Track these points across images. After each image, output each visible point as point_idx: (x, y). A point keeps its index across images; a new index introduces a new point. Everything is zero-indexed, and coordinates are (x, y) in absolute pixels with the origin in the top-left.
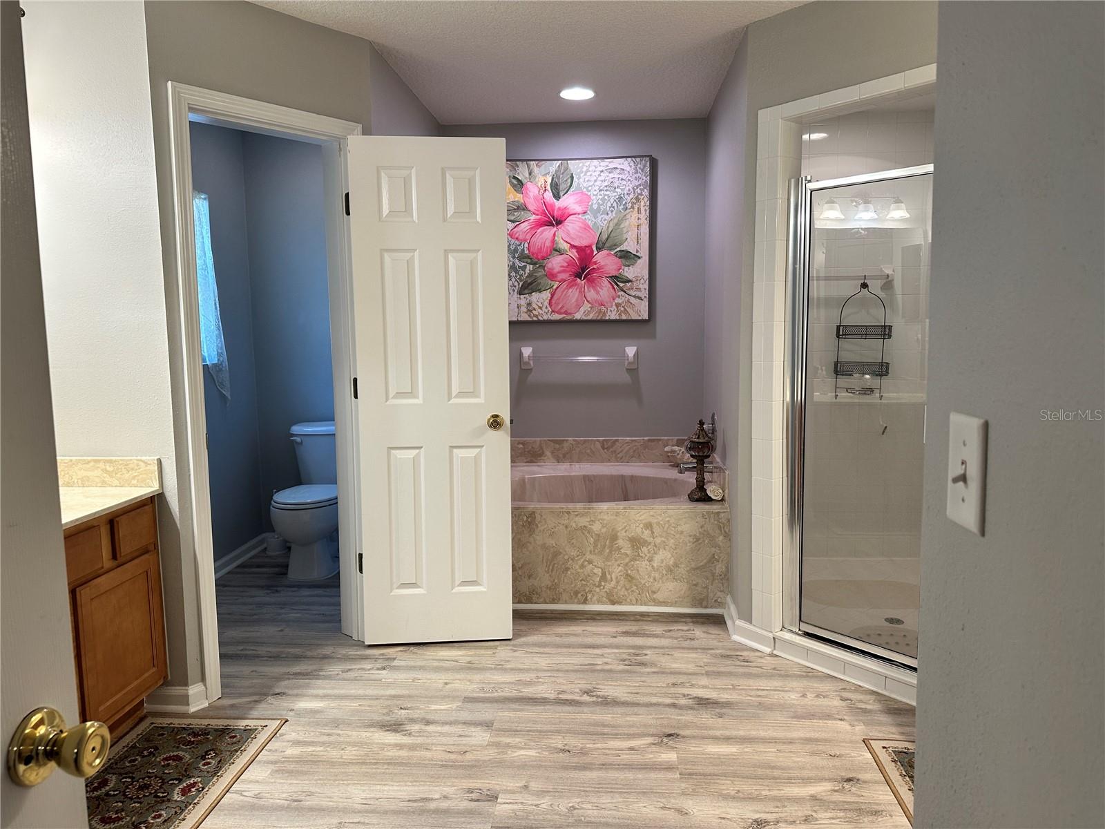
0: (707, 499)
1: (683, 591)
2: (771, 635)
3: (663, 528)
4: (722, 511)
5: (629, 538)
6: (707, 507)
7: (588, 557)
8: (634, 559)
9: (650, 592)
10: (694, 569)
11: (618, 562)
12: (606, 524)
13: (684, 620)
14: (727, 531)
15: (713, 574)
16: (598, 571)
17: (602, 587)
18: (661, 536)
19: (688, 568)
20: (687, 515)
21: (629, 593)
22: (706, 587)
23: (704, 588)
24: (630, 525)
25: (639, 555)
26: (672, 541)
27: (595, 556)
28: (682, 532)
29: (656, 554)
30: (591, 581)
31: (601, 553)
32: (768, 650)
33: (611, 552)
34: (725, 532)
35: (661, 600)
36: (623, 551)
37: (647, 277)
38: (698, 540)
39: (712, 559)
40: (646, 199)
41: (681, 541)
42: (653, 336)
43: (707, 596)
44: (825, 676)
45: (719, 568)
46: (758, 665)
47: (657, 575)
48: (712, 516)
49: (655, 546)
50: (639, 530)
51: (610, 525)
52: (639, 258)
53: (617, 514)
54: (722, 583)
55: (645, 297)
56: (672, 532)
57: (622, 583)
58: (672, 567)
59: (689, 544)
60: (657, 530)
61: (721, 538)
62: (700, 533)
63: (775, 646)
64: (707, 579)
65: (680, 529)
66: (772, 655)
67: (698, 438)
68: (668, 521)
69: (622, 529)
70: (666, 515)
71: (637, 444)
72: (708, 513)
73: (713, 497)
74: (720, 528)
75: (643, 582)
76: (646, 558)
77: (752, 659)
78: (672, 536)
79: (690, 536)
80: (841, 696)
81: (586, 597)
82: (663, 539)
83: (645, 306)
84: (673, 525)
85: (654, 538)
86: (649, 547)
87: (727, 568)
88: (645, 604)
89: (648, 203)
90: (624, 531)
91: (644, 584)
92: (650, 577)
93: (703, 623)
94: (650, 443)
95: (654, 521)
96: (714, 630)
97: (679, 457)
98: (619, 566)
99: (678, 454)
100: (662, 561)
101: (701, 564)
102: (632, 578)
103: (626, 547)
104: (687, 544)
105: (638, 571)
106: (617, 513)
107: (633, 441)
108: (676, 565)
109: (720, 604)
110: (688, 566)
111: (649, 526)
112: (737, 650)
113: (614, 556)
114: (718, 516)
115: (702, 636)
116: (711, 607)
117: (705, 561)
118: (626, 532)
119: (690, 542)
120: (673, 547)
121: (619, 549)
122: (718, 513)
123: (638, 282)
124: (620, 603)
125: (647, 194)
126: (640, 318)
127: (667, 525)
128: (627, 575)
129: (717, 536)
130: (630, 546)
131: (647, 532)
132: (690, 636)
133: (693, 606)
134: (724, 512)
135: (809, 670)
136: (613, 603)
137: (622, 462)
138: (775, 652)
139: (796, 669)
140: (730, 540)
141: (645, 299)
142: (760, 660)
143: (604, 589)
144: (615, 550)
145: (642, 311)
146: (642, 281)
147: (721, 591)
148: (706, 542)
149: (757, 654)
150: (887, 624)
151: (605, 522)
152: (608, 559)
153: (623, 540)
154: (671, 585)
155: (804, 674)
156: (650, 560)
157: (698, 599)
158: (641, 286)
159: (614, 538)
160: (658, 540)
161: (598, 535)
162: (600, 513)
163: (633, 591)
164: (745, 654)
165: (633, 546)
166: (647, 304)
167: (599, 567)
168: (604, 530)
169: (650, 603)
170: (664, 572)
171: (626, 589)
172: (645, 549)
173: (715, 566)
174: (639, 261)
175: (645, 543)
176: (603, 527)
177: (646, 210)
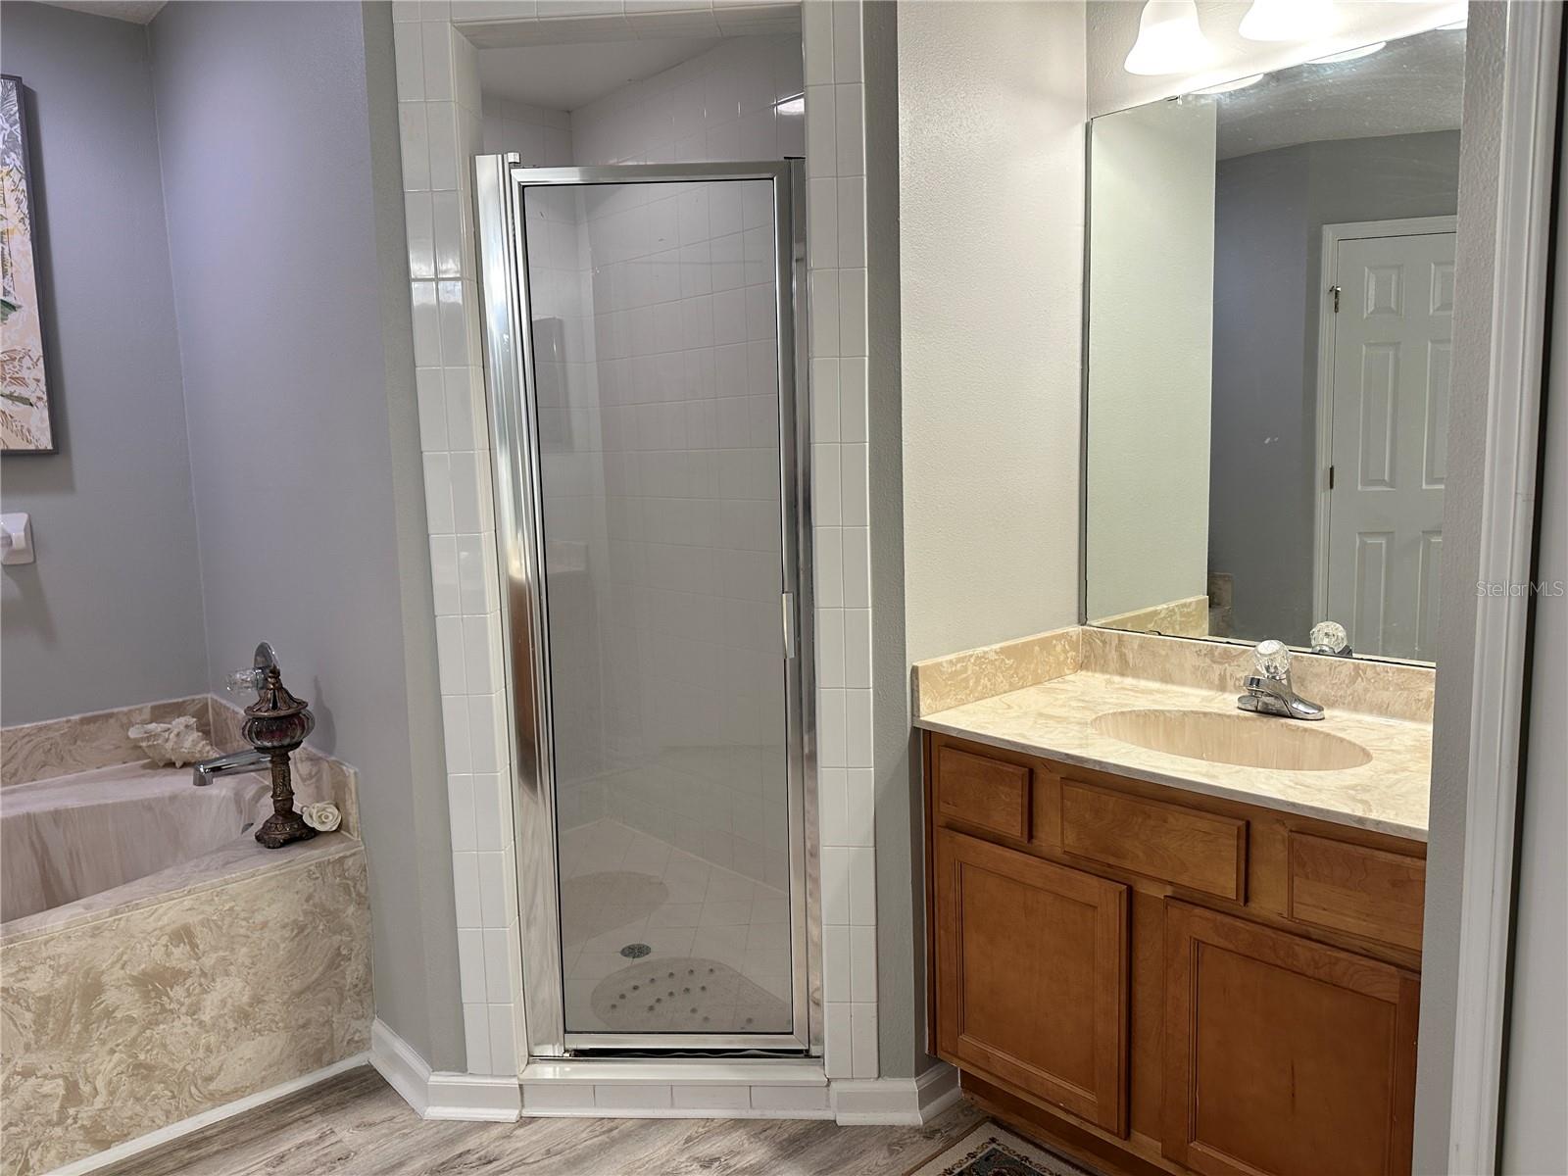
0: (304, 835)
1: (278, 1050)
2: (515, 1082)
3: (220, 928)
4: (348, 853)
5: (133, 978)
6: (316, 852)
7: (20, 1063)
8: (152, 1023)
9: (199, 1082)
10: (299, 994)
11: (111, 1045)
12: (67, 965)
13: (296, 1114)
14: (362, 890)
15: (340, 991)
16: (57, 1087)
17: (70, 1121)
18: (215, 949)
19: (286, 997)
20: (273, 883)
21: (146, 1108)
22: (328, 1022)
23: (324, 1025)
24: (133, 948)
25: (164, 1010)
26: (244, 950)
27: (41, 1055)
28: (264, 925)
29: (206, 992)
30: (37, 1119)
31: (58, 1040)
32: (511, 1115)
33: (86, 1028)
34: (359, 894)
35: (228, 1090)
36: (119, 1015)
37: (37, 351)
38: (302, 929)
39: (337, 960)
40: (16, 176)
41: (264, 944)
42: (67, 485)
43: (331, 1041)
44: (642, 1126)
45: (353, 971)
46: (514, 1158)
47: (212, 1039)
48: (329, 869)
49: (204, 974)
50: (158, 954)
51: (77, 964)
52: (13, 308)
53: (96, 932)
54: (361, 1002)
55: (40, 399)
56: (242, 931)
57: (124, 1090)
58: (247, 1008)
59: (282, 946)
60: (204, 939)
61: (351, 909)
62: (306, 913)
63: (522, 1101)
64: (328, 1002)
65: (259, 918)
66: (524, 1121)
67: (275, 707)
68: (231, 909)
69: (113, 964)
70: (224, 897)
71: (51, 734)
72: (319, 865)
73: (319, 828)
74: (346, 889)
75: (179, 1067)
76: (183, 1010)
77: (493, 1149)
78: (244, 940)
79: (284, 927)
80: (696, 1159)
81: (27, 1161)
82: (221, 953)
83: (42, 420)
84: (243, 915)
85: (198, 959)
86: (189, 982)
87: (368, 966)
88: (190, 1113)
89: (23, 185)
90: (119, 965)
91: (184, 1069)
92: (196, 1048)
93: (342, 1105)
94: (85, 727)
95: (193, 919)
96: (374, 1111)
97: (169, 745)
98: (112, 1052)
99: (167, 740)
100: (224, 1002)
101: (315, 976)
102: (150, 1068)
103: (124, 1001)
104: (278, 946)
105: (164, 1046)
106: (97, 928)
107: (40, 729)
108: (257, 1000)
109: (359, 1044)
110: (284, 993)
111: (183, 935)
112: (451, 1141)
113: (95, 1036)
114: (342, 864)
115: (360, 1141)
116: (342, 1058)
117: (321, 969)
118: (123, 968)
119: (284, 939)
120: (248, 962)
121: (108, 1014)
122: (341, 860)
123: (16, 363)
124: (123, 1137)
125: (18, 163)
126: (32, 447)
127: (228, 920)
128: (139, 1066)
129: (341, 907)
130: (137, 996)
131: (180, 952)
132: (336, 1151)
133: (303, 1071)
134: (354, 854)
135: (608, 1125)
136: (104, 1145)
137: (16, 784)
138: (526, 1113)
139: (584, 1135)
140: (369, 908)
141: (41, 404)
142: (509, 1146)
143: (76, 1122)
144: (99, 1020)
145: (33, 430)
146: (27, 362)
147: (358, 1019)
148: (321, 927)
149: (495, 1132)
150: (628, 961)
151: (62, 961)
152: (79, 1047)
153: (118, 988)
154: (247, 1049)
155: (604, 1138)
156: (194, 1010)
157: (312, 1053)
158: (25, 373)
159: (92, 989)
160: (209, 961)
161: (47, 1000)
162: (46, 943)
163: (156, 1097)
164: (471, 1143)
165: (146, 995)
166: (46, 414)
167: (54, 1077)
168: (61, 982)
169: (202, 1107)
170: (231, 1025)
171: (138, 1099)
172: (178, 992)
173: (343, 972)
174: (13, 316)
175: (177, 976)
176: (58, 974)
177: (18, 201)
